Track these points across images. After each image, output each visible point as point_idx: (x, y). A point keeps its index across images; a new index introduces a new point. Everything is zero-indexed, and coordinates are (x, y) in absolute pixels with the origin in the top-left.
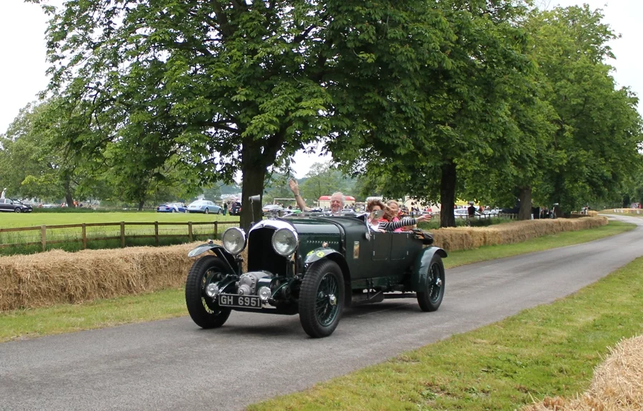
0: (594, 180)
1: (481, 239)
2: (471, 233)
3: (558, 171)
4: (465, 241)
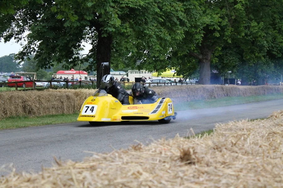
0: (274, 53)
2: (77, 95)
3: (230, 42)
4: (65, 104)
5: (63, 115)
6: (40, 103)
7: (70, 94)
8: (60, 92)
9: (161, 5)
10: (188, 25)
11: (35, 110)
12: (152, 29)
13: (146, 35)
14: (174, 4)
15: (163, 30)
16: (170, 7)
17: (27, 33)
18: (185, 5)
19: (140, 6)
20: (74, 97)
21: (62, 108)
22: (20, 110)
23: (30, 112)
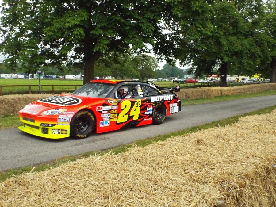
1: (218, 93)
2: (209, 90)
4: (203, 94)
5: (202, 98)
6: (193, 94)
7: (205, 90)
8: (202, 89)
9: (249, 49)
10: (263, 57)
11: (190, 97)
12: (245, 60)
13: (242, 62)
14: (256, 48)
15: (250, 60)
16: (254, 50)
17: (192, 63)
18: (262, 48)
19: (239, 50)
20: (207, 91)
21: (202, 96)
22: (184, 97)
23: (188, 98)
